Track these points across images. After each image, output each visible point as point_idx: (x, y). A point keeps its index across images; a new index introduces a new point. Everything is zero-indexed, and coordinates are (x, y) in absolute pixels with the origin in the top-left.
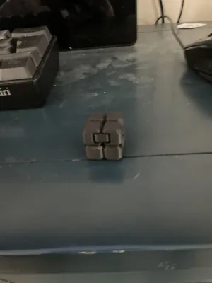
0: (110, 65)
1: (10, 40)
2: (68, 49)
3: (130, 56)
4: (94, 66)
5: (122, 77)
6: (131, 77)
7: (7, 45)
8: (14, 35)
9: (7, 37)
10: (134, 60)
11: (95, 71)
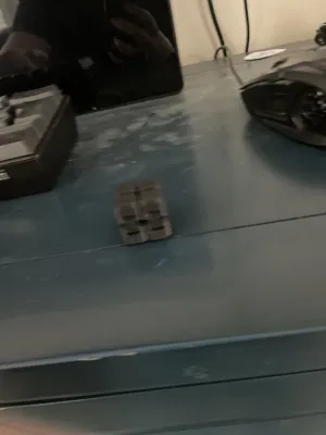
0: (145, 125)
1: (8, 108)
2: (91, 111)
3: (174, 109)
4: (123, 129)
5: (159, 139)
6: (172, 138)
7: (4, 115)
8: (13, 102)
9: (5, 105)
10: (179, 114)
11: (123, 135)
